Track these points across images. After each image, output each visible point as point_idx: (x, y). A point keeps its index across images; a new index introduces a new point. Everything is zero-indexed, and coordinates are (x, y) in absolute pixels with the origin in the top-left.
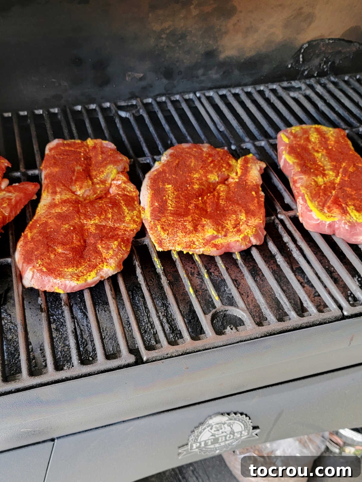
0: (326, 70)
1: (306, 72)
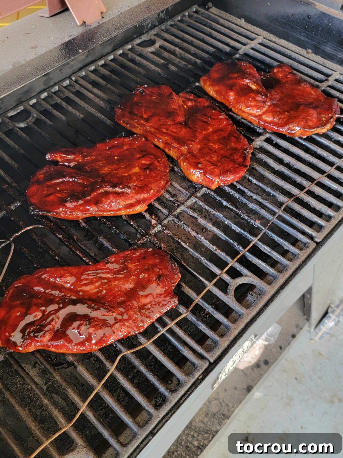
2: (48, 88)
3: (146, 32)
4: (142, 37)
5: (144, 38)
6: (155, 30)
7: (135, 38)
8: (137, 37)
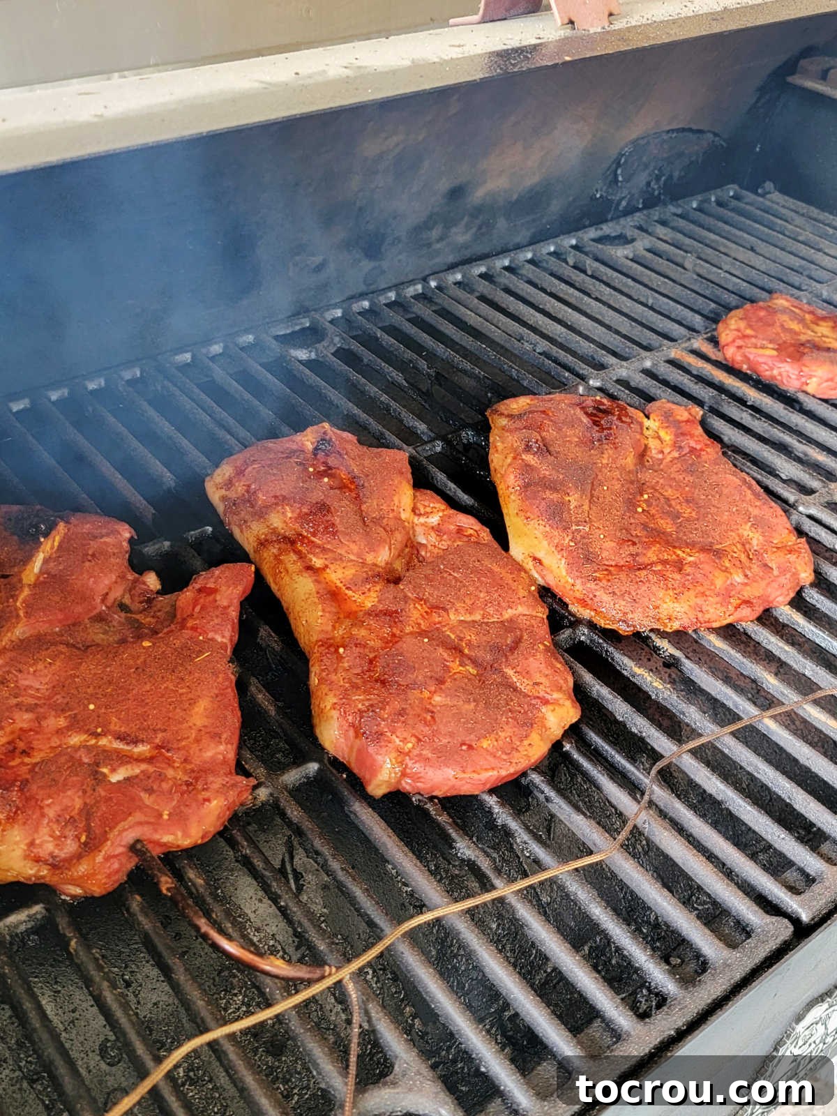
0: (656, 193)
1: (624, 203)
2: (373, 293)
3: (612, 219)
4: (604, 227)
5: (608, 229)
6: (636, 218)
7: (585, 227)
8: (591, 226)
